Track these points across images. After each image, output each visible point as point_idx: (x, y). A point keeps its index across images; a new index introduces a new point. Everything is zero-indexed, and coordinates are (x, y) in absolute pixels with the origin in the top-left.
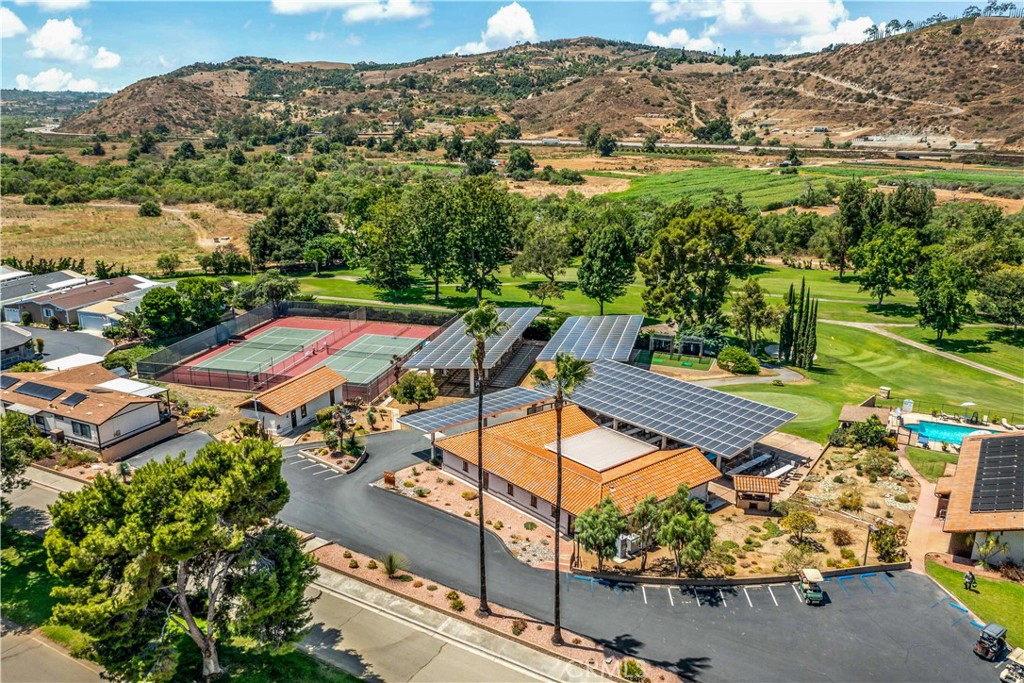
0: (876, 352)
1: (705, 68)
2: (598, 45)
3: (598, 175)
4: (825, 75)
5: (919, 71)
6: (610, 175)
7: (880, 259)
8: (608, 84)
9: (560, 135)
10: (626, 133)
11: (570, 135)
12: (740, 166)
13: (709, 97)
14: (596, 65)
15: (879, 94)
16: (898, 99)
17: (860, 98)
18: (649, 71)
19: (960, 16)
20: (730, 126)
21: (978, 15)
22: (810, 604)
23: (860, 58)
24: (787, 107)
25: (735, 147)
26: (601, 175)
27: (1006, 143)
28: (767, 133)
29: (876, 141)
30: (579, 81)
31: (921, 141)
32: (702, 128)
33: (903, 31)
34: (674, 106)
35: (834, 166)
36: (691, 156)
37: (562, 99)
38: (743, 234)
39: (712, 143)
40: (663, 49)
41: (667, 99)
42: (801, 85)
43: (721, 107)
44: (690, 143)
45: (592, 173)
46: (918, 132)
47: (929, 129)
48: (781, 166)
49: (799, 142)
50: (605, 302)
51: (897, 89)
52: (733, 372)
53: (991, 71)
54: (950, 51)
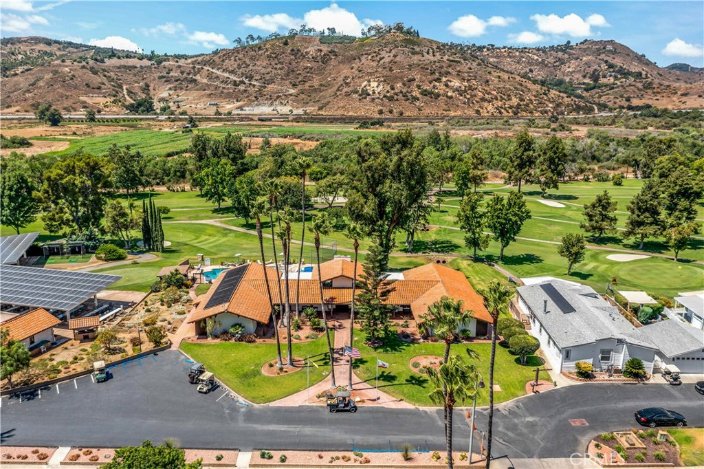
0: (210, 236)
1: (130, 62)
2: (45, 43)
3: (45, 139)
4: (213, 68)
5: (268, 67)
6: (55, 139)
7: (213, 180)
8: (55, 72)
9: (18, 111)
10: (73, 108)
11: (26, 111)
12: (156, 130)
13: (136, 82)
14: (46, 58)
15: (246, 81)
16: (258, 84)
17: (235, 84)
18: (87, 63)
19: (287, 35)
20: (152, 103)
21: (296, 34)
22: (98, 382)
23: (232, 58)
24: (190, 89)
25: (155, 116)
26: (47, 139)
27: (319, 110)
28: (179, 107)
29: (248, 111)
30: (30, 69)
31: (273, 110)
32: (131, 104)
33: (256, 42)
34: (109, 89)
35: (219, 127)
36: (123, 123)
37: (17, 84)
38: (107, 169)
39: (139, 114)
40: (100, 48)
41: (104, 84)
42: (198, 75)
43: (145, 89)
44: (123, 114)
45: (40, 138)
46: (271, 104)
47: (277, 103)
48: (184, 128)
49: (199, 112)
50: (20, 228)
51: (257, 78)
52: (106, 260)
53: (307, 68)
54: (284, 55)
